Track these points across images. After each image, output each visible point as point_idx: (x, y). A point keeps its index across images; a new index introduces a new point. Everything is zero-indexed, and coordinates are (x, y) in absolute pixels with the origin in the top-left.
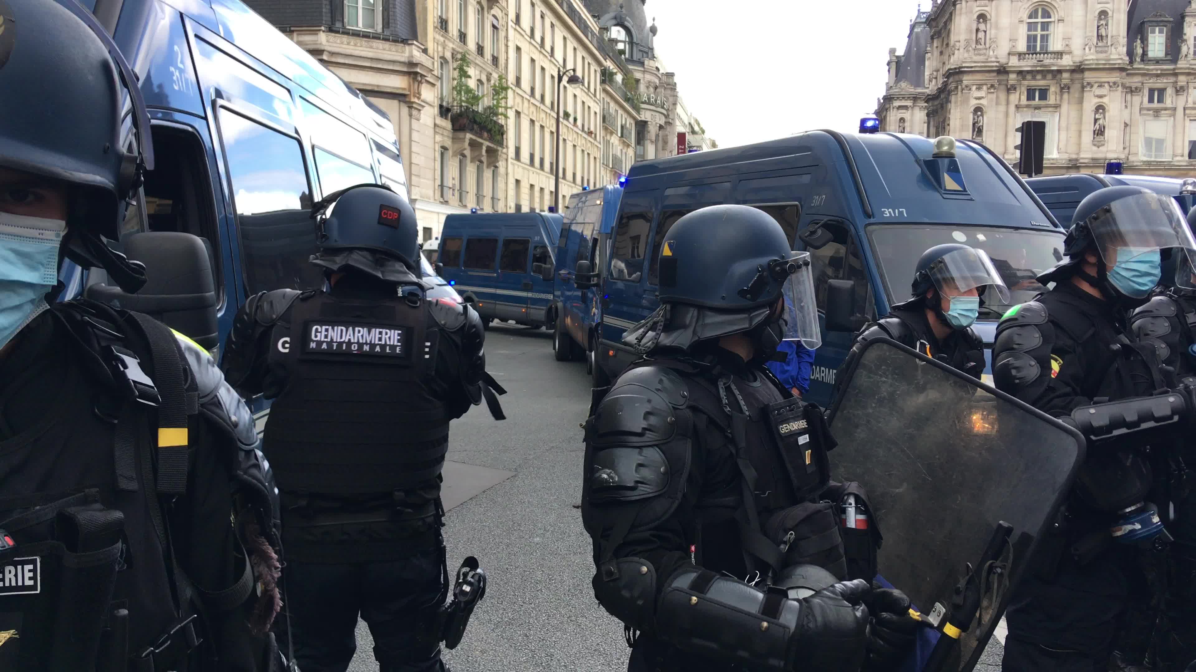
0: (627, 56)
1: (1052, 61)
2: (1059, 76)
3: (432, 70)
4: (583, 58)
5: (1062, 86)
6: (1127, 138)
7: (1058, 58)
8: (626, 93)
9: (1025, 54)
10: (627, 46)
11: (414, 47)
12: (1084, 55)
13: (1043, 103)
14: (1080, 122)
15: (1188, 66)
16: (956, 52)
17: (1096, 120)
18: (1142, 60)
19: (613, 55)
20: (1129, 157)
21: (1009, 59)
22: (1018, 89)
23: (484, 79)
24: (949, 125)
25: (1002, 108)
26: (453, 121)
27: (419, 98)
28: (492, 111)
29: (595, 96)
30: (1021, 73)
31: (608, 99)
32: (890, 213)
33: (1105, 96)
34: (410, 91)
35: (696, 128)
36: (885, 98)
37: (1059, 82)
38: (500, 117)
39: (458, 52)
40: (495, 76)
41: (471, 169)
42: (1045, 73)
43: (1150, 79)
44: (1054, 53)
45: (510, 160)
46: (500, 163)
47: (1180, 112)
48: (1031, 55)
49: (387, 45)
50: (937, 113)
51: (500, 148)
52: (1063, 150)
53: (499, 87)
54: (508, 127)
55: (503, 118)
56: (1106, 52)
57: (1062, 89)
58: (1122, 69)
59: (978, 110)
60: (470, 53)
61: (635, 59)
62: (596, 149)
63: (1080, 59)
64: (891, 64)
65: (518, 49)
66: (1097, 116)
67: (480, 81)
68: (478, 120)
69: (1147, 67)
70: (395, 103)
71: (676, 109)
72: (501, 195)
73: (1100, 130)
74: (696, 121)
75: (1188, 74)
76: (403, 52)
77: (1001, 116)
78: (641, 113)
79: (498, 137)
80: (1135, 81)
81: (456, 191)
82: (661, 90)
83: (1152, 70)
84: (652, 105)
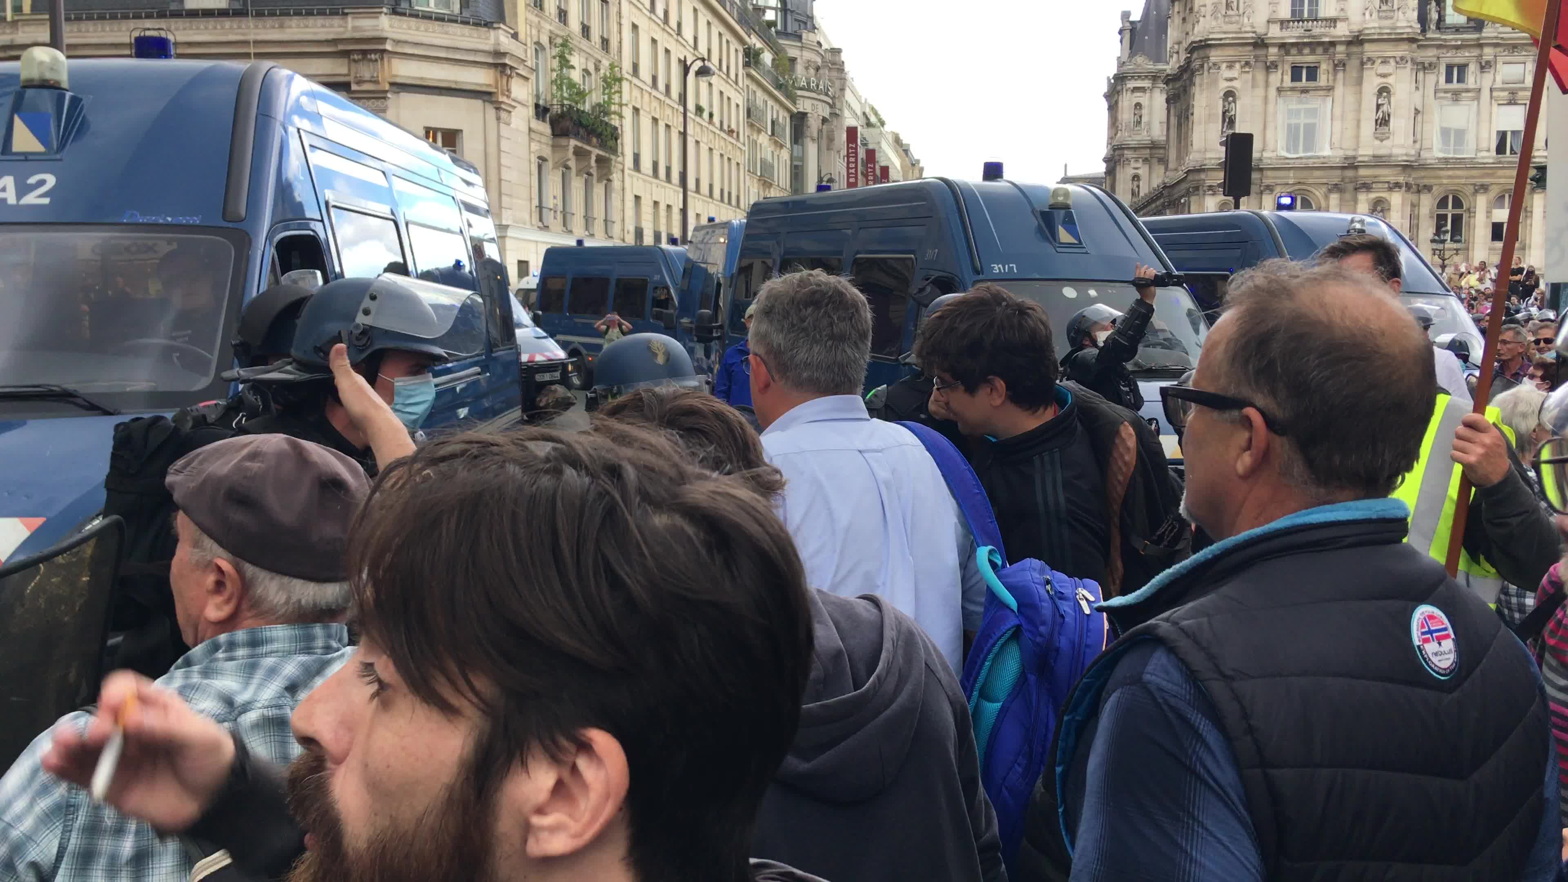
0: (779, 27)
1: (1323, 30)
2: (1331, 50)
3: (525, 61)
4: (720, 34)
5: (1336, 62)
6: (1418, 129)
7: (1330, 27)
8: (777, 78)
9: (1289, 21)
10: (779, 14)
11: (500, 31)
12: (1364, 22)
13: (1312, 84)
14: (1359, 110)
15: (1496, 34)
16: (1201, 19)
17: (1378, 106)
18: (1438, 28)
19: (759, 30)
20: (1422, 153)
21: (1268, 28)
22: (1280, 67)
23: (591, 68)
24: (1192, 114)
25: (1260, 92)
26: (553, 124)
27: (508, 97)
28: (603, 109)
29: (736, 83)
30: (1284, 47)
31: (753, 87)
32: (999, 268)
33: (1390, 75)
34: (497, 88)
35: (873, 119)
36: (1116, 77)
37: (1332, 58)
38: (613, 116)
39: (557, 36)
40: (605, 63)
41: (577, 185)
42: (1314, 45)
43: (1448, 52)
44: (1326, 20)
45: (627, 171)
46: (614, 175)
47: (1485, 93)
48: (1296, 23)
49: (466, 30)
50: (1179, 98)
51: (613, 157)
52: (1336, 145)
53: (610, 78)
54: (624, 129)
55: (617, 117)
56: (1392, 18)
57: (1336, 66)
58: (1412, 40)
59: (1229, 95)
60: (572, 35)
61: (789, 30)
62: (738, 153)
63: (1360, 28)
64: (1125, 32)
65: (635, 27)
66: (1380, 102)
67: (586, 71)
68: (584, 122)
69: (1444, 37)
70: (478, 103)
71: (844, 96)
72: (616, 216)
73: (1383, 118)
74: (873, 109)
75: (1496, 45)
76: (487, 39)
77: (1259, 102)
78: (798, 102)
79: (611, 143)
80: (1429, 55)
81: (558, 213)
82: (824, 72)
83: (1451, 40)
84: (812, 91)
